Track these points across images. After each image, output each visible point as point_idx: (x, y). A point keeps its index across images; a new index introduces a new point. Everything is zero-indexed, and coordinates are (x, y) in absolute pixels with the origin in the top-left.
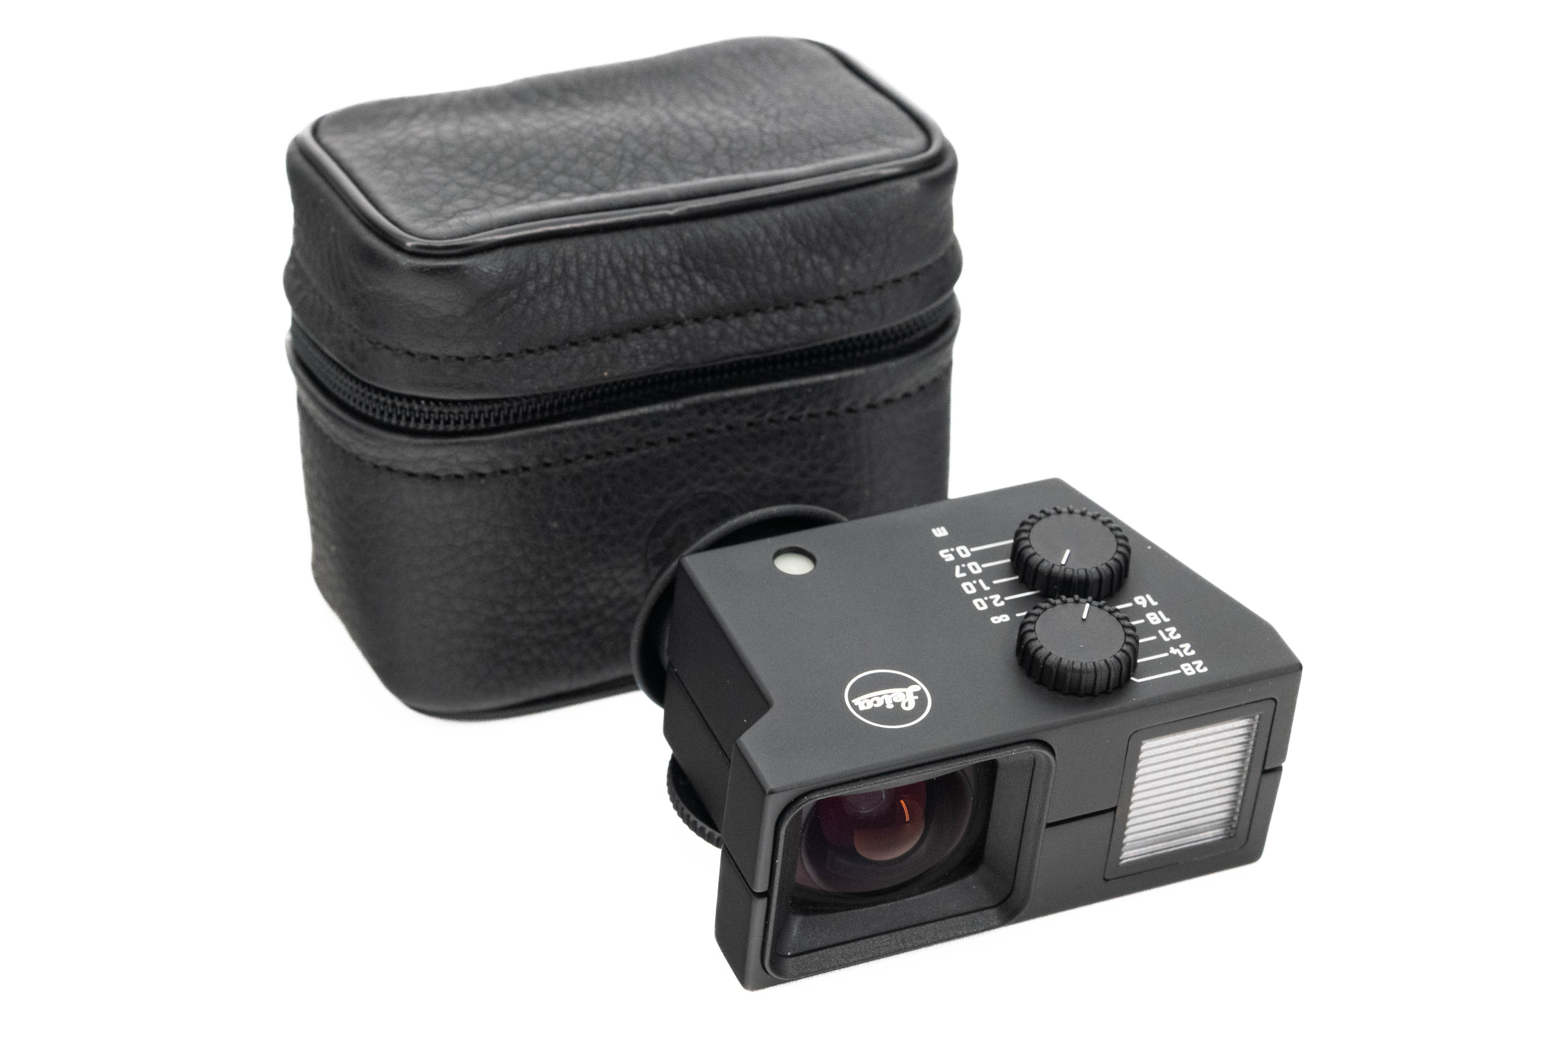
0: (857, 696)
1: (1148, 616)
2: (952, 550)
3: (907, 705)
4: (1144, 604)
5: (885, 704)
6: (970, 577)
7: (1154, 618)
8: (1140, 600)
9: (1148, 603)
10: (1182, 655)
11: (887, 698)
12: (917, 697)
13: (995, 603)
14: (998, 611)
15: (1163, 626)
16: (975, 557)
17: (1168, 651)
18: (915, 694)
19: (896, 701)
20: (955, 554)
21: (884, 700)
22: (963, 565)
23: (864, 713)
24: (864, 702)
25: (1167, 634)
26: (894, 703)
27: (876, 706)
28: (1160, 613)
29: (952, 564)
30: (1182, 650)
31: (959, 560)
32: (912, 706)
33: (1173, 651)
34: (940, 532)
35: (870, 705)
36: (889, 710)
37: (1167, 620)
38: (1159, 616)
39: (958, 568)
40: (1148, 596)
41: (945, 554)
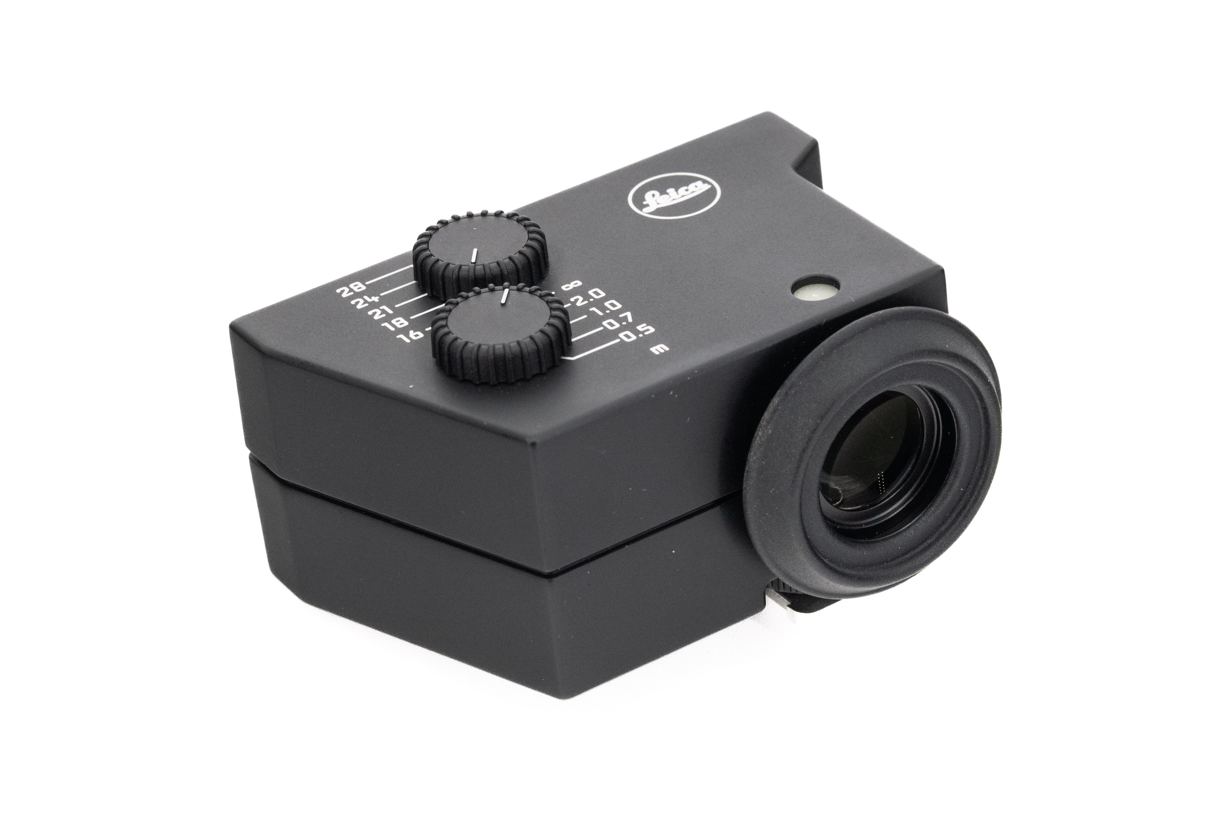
0: (708, 191)
1: (406, 323)
2: (641, 335)
3: (653, 195)
4: (412, 334)
5: (677, 190)
6: (614, 315)
7: (401, 322)
8: (417, 335)
9: (407, 336)
10: (366, 297)
11: (673, 197)
12: (644, 203)
13: (581, 298)
14: (575, 291)
15: (388, 318)
16: (615, 334)
17: (381, 298)
18: (647, 205)
19: (665, 196)
20: (637, 333)
21: (678, 194)
22: (624, 323)
23: (696, 179)
24: (698, 188)
25: (383, 311)
26: (667, 194)
27: (685, 188)
28: (393, 329)
29: (636, 322)
30: (366, 302)
31: (631, 327)
32: (648, 196)
33: (376, 299)
34: (658, 349)
35: (692, 187)
36: (671, 187)
37: (386, 324)
38: (393, 326)
39: (630, 320)
40: (408, 341)
41: (648, 330)
